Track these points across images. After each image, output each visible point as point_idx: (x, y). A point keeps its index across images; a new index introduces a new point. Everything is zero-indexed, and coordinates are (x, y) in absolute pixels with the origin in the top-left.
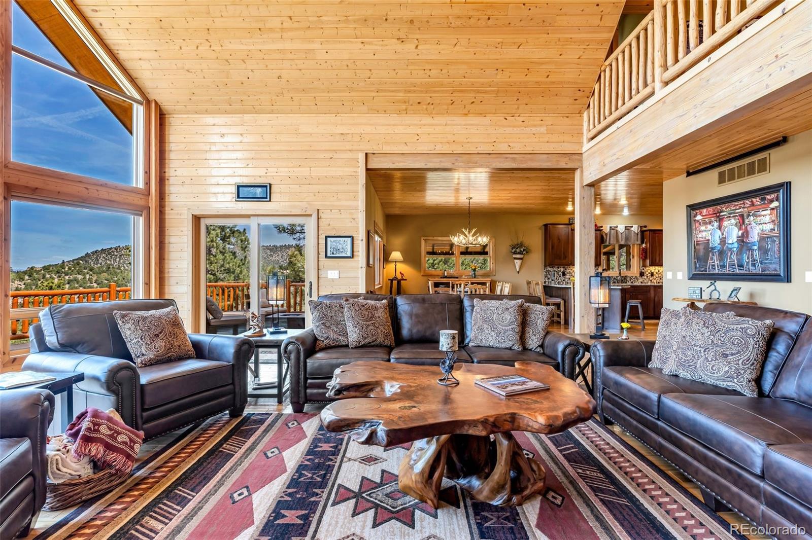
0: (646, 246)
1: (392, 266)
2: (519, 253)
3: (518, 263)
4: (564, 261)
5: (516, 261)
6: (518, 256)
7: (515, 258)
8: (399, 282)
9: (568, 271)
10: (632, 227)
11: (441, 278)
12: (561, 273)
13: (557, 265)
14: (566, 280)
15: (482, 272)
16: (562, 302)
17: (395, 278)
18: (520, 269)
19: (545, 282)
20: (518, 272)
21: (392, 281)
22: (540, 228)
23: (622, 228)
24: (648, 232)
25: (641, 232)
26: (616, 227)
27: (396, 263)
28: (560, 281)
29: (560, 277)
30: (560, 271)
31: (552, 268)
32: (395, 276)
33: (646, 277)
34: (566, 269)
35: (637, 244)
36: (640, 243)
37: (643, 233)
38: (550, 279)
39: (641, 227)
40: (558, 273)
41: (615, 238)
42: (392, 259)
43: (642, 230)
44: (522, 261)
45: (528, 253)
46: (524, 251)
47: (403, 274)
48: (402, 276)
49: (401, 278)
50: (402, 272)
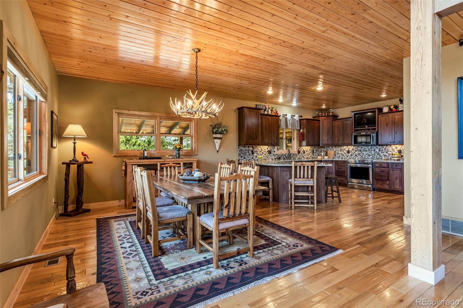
0: (303, 131)
1: (69, 144)
2: (220, 133)
3: (218, 142)
4: (256, 141)
5: (216, 140)
6: (219, 136)
7: (215, 138)
8: (80, 166)
9: (255, 150)
10: (295, 116)
11: (140, 159)
12: (250, 152)
13: (248, 145)
14: (254, 158)
16: (270, 180)
17: (74, 161)
18: (219, 148)
19: (239, 160)
20: (218, 151)
21: (68, 165)
22: (235, 111)
23: (289, 117)
24: (305, 120)
25: (300, 120)
26: (286, 115)
27: (75, 140)
28: (250, 158)
29: (250, 155)
30: (250, 150)
31: (244, 147)
32: (74, 157)
33: (301, 154)
34: (254, 148)
35: (297, 130)
36: (299, 128)
37: (301, 121)
38: (243, 157)
39: (300, 116)
40: (248, 152)
41: (285, 124)
42: (68, 135)
43: (301, 118)
44: (221, 140)
45: (226, 133)
46: (224, 131)
47: (87, 154)
48: (85, 158)
49: (83, 160)
50: (85, 153)
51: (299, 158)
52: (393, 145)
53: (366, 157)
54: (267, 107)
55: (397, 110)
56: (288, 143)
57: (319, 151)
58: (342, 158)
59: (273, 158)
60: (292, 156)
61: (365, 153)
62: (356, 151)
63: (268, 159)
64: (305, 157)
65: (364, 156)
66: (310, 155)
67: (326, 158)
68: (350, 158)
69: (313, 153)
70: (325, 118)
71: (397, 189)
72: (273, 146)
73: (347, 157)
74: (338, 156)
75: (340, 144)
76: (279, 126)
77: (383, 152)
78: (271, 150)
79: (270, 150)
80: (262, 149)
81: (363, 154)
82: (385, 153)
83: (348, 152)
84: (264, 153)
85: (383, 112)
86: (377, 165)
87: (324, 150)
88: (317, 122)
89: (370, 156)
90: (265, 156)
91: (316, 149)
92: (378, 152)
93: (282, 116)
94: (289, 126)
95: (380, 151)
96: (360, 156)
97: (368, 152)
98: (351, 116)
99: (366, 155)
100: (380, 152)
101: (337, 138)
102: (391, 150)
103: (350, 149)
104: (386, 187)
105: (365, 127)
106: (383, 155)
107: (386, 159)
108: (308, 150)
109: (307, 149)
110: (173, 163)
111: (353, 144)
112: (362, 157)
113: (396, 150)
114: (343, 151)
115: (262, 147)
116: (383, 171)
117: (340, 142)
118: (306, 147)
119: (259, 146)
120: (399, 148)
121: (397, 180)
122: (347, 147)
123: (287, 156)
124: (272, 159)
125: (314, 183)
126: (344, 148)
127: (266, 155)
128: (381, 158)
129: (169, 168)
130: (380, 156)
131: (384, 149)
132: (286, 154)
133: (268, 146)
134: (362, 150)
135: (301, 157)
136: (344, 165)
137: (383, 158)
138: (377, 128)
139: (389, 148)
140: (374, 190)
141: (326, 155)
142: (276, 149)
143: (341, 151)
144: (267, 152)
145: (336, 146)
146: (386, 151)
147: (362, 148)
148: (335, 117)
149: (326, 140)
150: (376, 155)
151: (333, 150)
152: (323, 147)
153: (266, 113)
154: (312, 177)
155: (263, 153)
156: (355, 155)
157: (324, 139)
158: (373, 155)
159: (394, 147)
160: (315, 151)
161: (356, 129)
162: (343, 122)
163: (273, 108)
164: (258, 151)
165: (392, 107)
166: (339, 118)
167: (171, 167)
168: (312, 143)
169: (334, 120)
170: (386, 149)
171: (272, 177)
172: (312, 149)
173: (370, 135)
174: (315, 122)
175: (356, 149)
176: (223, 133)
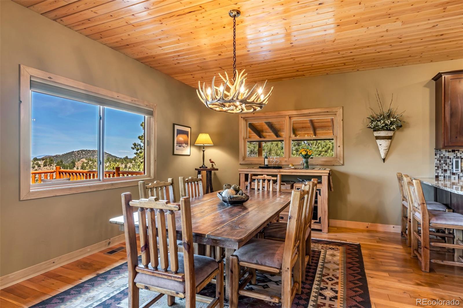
2: (382, 129)
3: (383, 145)
5: (379, 142)
6: (383, 134)
7: (377, 138)
11: (260, 168)
15: (320, 159)
17: (203, 168)
18: (387, 154)
20: (383, 159)
21: (199, 171)
27: (204, 148)
31: (453, 151)
32: (204, 164)
38: (449, 172)
42: (199, 144)
44: (390, 140)
45: (399, 127)
46: (393, 125)
47: (214, 162)
48: (212, 165)
49: (211, 167)
50: (212, 160)
110: (268, 175)
129: (261, 181)
167: (264, 180)
176: (390, 128)
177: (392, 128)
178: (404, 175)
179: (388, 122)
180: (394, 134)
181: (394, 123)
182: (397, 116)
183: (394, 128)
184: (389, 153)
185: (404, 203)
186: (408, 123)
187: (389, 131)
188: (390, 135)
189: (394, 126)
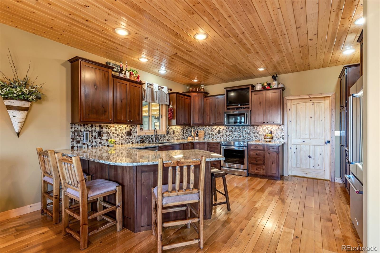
0: (173, 107)
2: (18, 98)
3: (17, 117)
4: (103, 117)
5: (11, 113)
6: (18, 104)
7: (9, 108)
9: (105, 130)
10: (163, 88)
12: (95, 134)
13: (91, 122)
14: (103, 142)
16: (118, 189)
18: (22, 128)
20: (18, 134)
22: (63, 65)
23: (156, 87)
24: (175, 94)
25: (169, 94)
26: (152, 85)
28: (94, 144)
29: (95, 138)
30: (95, 131)
31: (84, 125)
33: (170, 135)
34: (102, 128)
35: (165, 105)
36: (168, 104)
37: (171, 95)
38: (81, 143)
39: (169, 89)
40: (92, 133)
41: (151, 96)
43: (170, 92)
44: (26, 112)
45: (39, 98)
46: (31, 95)
51: (168, 140)
52: (263, 126)
53: (237, 138)
54: (124, 69)
55: (270, 88)
56: (156, 122)
57: (189, 131)
58: (213, 139)
59: (134, 141)
60: (159, 138)
61: (236, 133)
62: (227, 131)
63: (126, 143)
64: (175, 138)
65: (235, 137)
66: (180, 136)
67: (197, 139)
68: (221, 139)
69: (183, 133)
70: (196, 94)
71: (273, 175)
72: (134, 125)
73: (218, 137)
74: (209, 136)
75: (212, 124)
76: (142, 98)
77: (254, 133)
78: (131, 130)
79: (129, 130)
80: (117, 129)
81: (234, 135)
82: (256, 134)
83: (219, 132)
84: (120, 135)
85: (257, 90)
86: (252, 148)
87: (194, 129)
88: (188, 98)
89: (241, 136)
90: (121, 139)
91: (187, 128)
92: (249, 132)
93: (146, 85)
94: (155, 99)
95: (251, 131)
96: (231, 136)
97: (239, 133)
98: (224, 93)
99: (237, 136)
100: (251, 133)
101: (208, 117)
102: (262, 130)
103: (221, 130)
104: (262, 172)
105: (237, 105)
106: (254, 136)
107: (256, 140)
108: (178, 130)
109: (176, 128)
111: (226, 124)
112: (233, 138)
113: (267, 131)
114: (214, 131)
115: (116, 126)
116: (259, 154)
117: (212, 122)
118: (176, 126)
119: (112, 125)
120: (269, 129)
121: (273, 164)
122: (218, 127)
123: (153, 137)
124: (133, 143)
125: (199, 196)
126: (215, 128)
127: (124, 137)
128: (252, 139)
130: (251, 136)
131: (254, 130)
132: (151, 136)
133: (126, 125)
134: (233, 131)
135: (170, 139)
136: (217, 147)
137: (254, 139)
138: (250, 107)
139: (259, 128)
140: (249, 175)
141: (197, 135)
142: (138, 129)
143: (211, 131)
144: (125, 133)
145: (206, 126)
146: (257, 132)
147: (233, 128)
148: (206, 94)
149: (197, 119)
150: (247, 136)
151: (203, 130)
152: (193, 127)
153: (121, 75)
154: (196, 186)
155: (118, 135)
156: (226, 136)
157: (195, 118)
158: (244, 136)
159: (264, 127)
160: (185, 132)
161: (228, 107)
162: (215, 100)
163: (133, 71)
164: (109, 131)
165: (265, 84)
166: (209, 95)
168: (183, 122)
169: (206, 97)
170: (257, 130)
171: (122, 185)
172: (182, 129)
173: (244, 114)
174: (186, 97)
175: (227, 130)
176: (27, 98)
177: (30, 98)
178: (50, 150)
179: (26, 91)
180: (31, 105)
181: (33, 93)
182: (36, 87)
183: (32, 99)
184: (25, 125)
185: (47, 179)
186: (46, 96)
187: (26, 102)
188: (27, 106)
189: (33, 96)
